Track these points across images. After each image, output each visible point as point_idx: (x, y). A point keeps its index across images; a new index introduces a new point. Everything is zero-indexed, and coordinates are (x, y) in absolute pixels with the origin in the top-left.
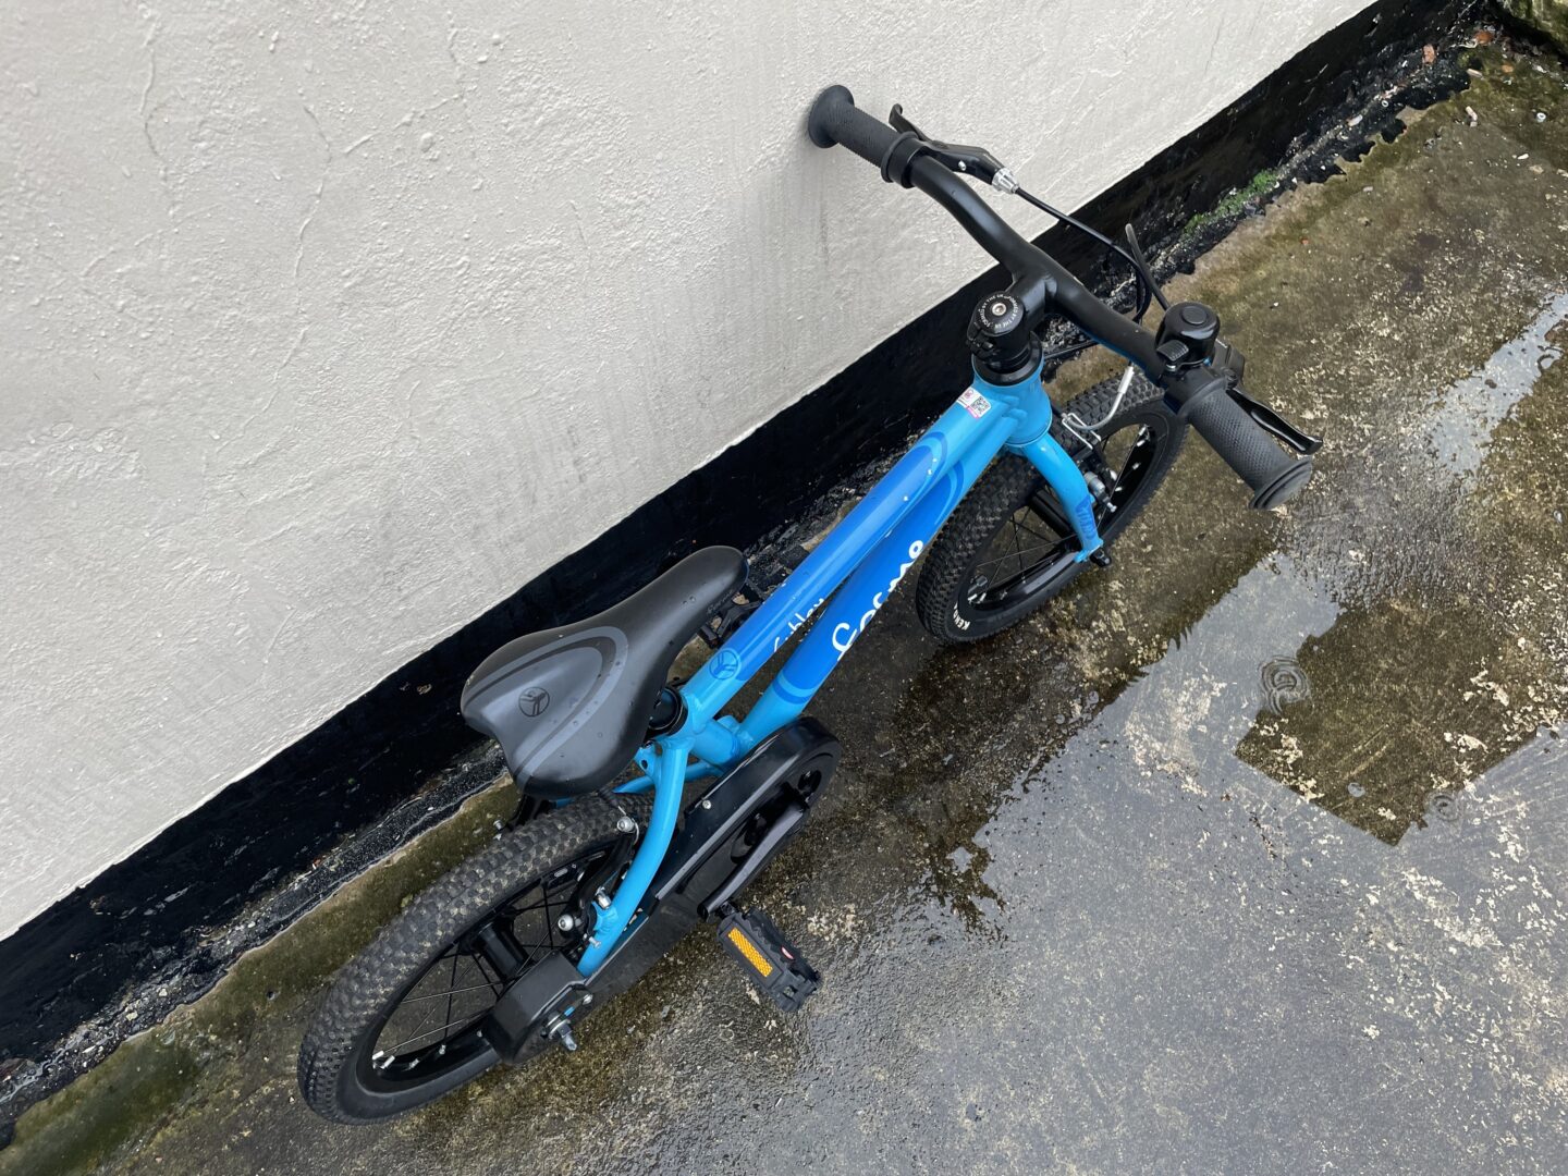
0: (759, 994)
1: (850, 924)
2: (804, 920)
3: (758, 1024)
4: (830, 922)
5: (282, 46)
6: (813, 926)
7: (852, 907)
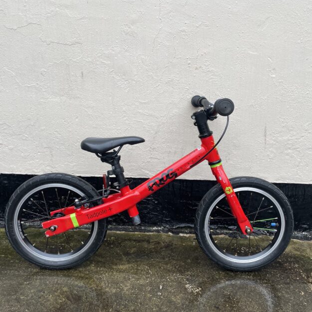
0: (162, 288)
1: (196, 291)
2: (186, 284)
3: (157, 292)
4: (192, 288)
5: (175, 37)
6: (187, 286)
7: (200, 289)
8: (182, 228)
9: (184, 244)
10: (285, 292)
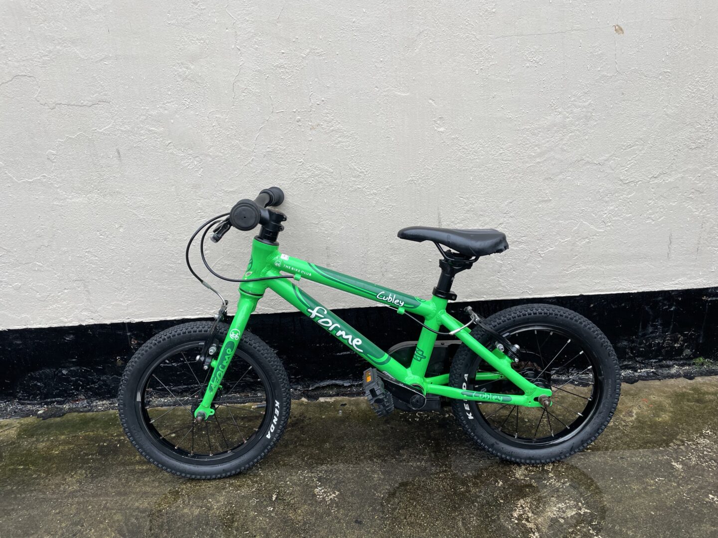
0: (276, 498)
1: (331, 497)
2: (316, 487)
3: (266, 507)
4: (325, 492)
5: (268, 78)
6: (317, 490)
7: (337, 493)
8: (323, 388)
9: (323, 417)
10: (474, 484)
